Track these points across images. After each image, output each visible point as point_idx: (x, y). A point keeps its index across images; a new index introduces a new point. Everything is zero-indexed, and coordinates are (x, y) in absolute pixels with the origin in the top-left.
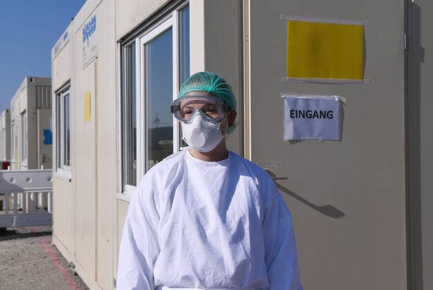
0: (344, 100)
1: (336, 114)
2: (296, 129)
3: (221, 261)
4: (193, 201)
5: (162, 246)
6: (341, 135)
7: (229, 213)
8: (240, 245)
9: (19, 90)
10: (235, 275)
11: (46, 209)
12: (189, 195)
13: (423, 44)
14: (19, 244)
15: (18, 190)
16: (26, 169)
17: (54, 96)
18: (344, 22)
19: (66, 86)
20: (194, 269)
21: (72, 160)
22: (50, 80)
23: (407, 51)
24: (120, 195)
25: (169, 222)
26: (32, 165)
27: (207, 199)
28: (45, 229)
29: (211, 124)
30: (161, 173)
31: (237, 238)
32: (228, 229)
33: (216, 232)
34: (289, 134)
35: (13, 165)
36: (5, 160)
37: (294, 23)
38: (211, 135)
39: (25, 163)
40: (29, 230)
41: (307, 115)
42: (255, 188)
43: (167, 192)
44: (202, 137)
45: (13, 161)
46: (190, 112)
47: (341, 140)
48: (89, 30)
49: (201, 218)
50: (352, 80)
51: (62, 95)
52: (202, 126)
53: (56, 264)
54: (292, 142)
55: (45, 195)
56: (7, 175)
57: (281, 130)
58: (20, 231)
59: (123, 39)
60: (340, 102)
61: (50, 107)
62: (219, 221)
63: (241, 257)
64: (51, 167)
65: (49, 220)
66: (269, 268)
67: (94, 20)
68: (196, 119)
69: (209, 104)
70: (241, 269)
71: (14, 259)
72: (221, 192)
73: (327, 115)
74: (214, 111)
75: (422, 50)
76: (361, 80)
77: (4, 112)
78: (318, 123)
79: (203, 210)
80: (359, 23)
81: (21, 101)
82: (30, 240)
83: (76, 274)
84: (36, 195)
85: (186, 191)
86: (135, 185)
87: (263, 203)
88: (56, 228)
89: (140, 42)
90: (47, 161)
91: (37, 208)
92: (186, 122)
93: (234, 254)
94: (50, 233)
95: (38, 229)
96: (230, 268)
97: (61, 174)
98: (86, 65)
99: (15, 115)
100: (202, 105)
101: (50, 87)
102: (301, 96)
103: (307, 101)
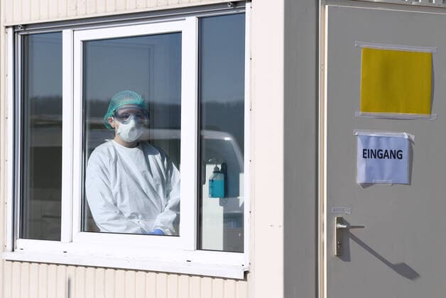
0: (413, 137)
1: (405, 154)
2: (368, 171)
18: (413, 49)
34: (361, 178)
37: (368, 51)
41: (378, 154)
47: (410, 184)
54: (365, 185)
57: (354, 172)
60: (410, 140)
73: (396, 155)
76: (428, 116)
78: (388, 162)
80: (427, 50)
102: (373, 132)
103: (378, 138)
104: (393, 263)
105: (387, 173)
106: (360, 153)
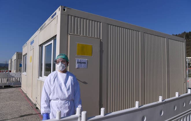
0: (88, 60)
1: (86, 63)
2: (78, 65)
3: (65, 95)
4: (59, 82)
5: (52, 92)
6: (87, 66)
7: (67, 84)
8: (69, 91)
9: (14, 55)
10: (68, 97)
11: (20, 81)
12: (58, 81)
13: (103, 50)
14: (13, 89)
15: (13, 77)
16: (15, 72)
17: (23, 56)
18: (88, 44)
19: (26, 54)
20: (59, 96)
21: (26, 71)
22: (22, 53)
23: (100, 51)
24: (38, 79)
25: (54, 86)
26: (17, 71)
27: (62, 81)
28: (19, 86)
29: (63, 65)
30: (52, 75)
31: (68, 90)
32: (66, 88)
33: (64, 88)
34: (77, 67)
35: (12, 71)
36: (10, 70)
37: (79, 44)
38: (63, 67)
39: (15, 71)
40: (16, 86)
41: (81, 63)
42: (72, 79)
43: (53, 80)
44: (61, 68)
45: (12, 70)
46: (59, 62)
47: (87, 68)
48: (32, 43)
49: (61, 85)
50: (88, 56)
51: (25, 56)
52: (61, 65)
53: (22, 94)
54: (77, 68)
55: (20, 78)
56: (11, 73)
57: (75, 66)
58: (14, 86)
59: (40, 45)
60: (87, 60)
61: (22, 59)
62: (65, 86)
63: (69, 94)
64: (21, 72)
65: (21, 84)
66: (74, 96)
67: (33, 41)
68: (60, 63)
69: (63, 61)
70: (69, 96)
71: (12, 92)
72: (65, 80)
73: (84, 63)
74: (64, 62)
75: (103, 51)
76: (91, 56)
77: (10, 60)
78: (83, 64)
79: (61, 83)
80: (91, 45)
81: (15, 57)
82: (16, 88)
83: (27, 96)
84: (17, 78)
85: (57, 79)
86: (42, 77)
87: (74, 82)
88: (22, 86)
89: (44, 46)
90: (20, 71)
91: (18, 81)
92: (58, 64)
93: (68, 93)
94: (21, 87)
95: (18, 86)
96: (67, 96)
97: (24, 74)
98: (31, 50)
99: (13, 60)
100: (61, 61)
101: (22, 54)
102: (79, 58)
103: (80, 60)
104: (82, 81)
105: (82, 66)
106: (77, 62)
